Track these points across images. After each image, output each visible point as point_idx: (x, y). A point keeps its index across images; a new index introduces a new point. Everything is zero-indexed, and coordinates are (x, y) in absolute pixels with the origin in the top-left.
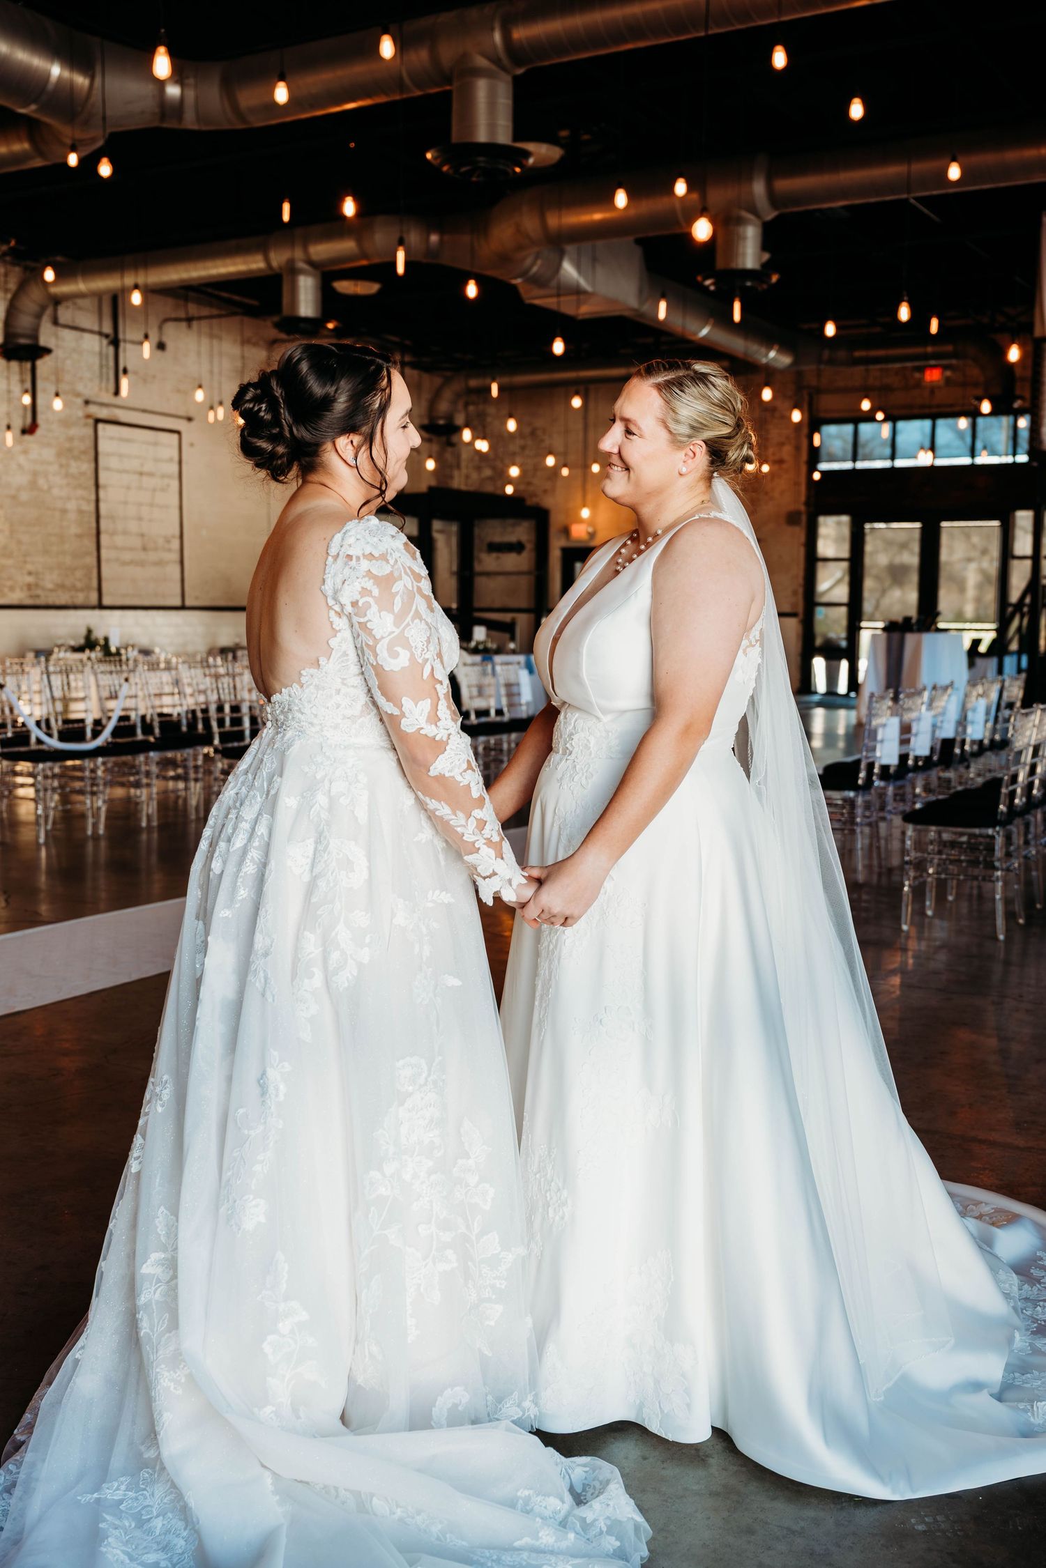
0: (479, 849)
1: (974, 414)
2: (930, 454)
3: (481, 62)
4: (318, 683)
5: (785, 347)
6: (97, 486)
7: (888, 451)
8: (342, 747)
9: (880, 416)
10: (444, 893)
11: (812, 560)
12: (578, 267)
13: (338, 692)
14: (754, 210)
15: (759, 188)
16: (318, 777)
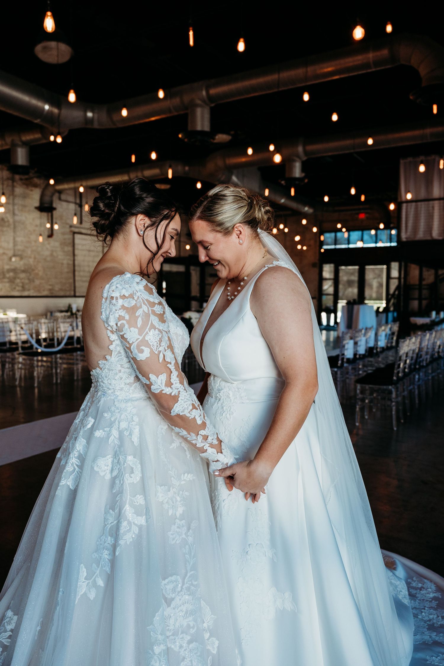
0: (207, 450)
1: (377, 229)
2: (362, 243)
3: (199, 102)
4: (108, 368)
5: (310, 206)
6: (74, 255)
7: (346, 242)
8: (125, 401)
9: (344, 230)
10: (190, 474)
11: (321, 279)
12: (238, 178)
13: (120, 371)
14: (298, 156)
15: (300, 149)
16: (112, 420)
